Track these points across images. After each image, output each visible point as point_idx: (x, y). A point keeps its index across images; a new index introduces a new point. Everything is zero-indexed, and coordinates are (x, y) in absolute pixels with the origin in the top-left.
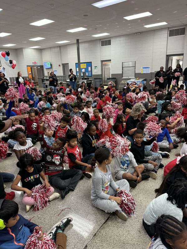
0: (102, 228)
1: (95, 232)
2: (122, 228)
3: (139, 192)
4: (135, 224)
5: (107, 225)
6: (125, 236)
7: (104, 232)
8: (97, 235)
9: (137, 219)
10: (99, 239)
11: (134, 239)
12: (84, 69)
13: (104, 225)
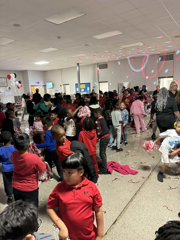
0: (111, 228)
1: (106, 232)
2: (128, 228)
3: (141, 199)
4: (140, 224)
5: (116, 225)
6: (131, 234)
7: (113, 231)
8: (107, 233)
9: (141, 221)
10: (110, 237)
11: (140, 237)
12: (83, 89)
13: (113, 225)
